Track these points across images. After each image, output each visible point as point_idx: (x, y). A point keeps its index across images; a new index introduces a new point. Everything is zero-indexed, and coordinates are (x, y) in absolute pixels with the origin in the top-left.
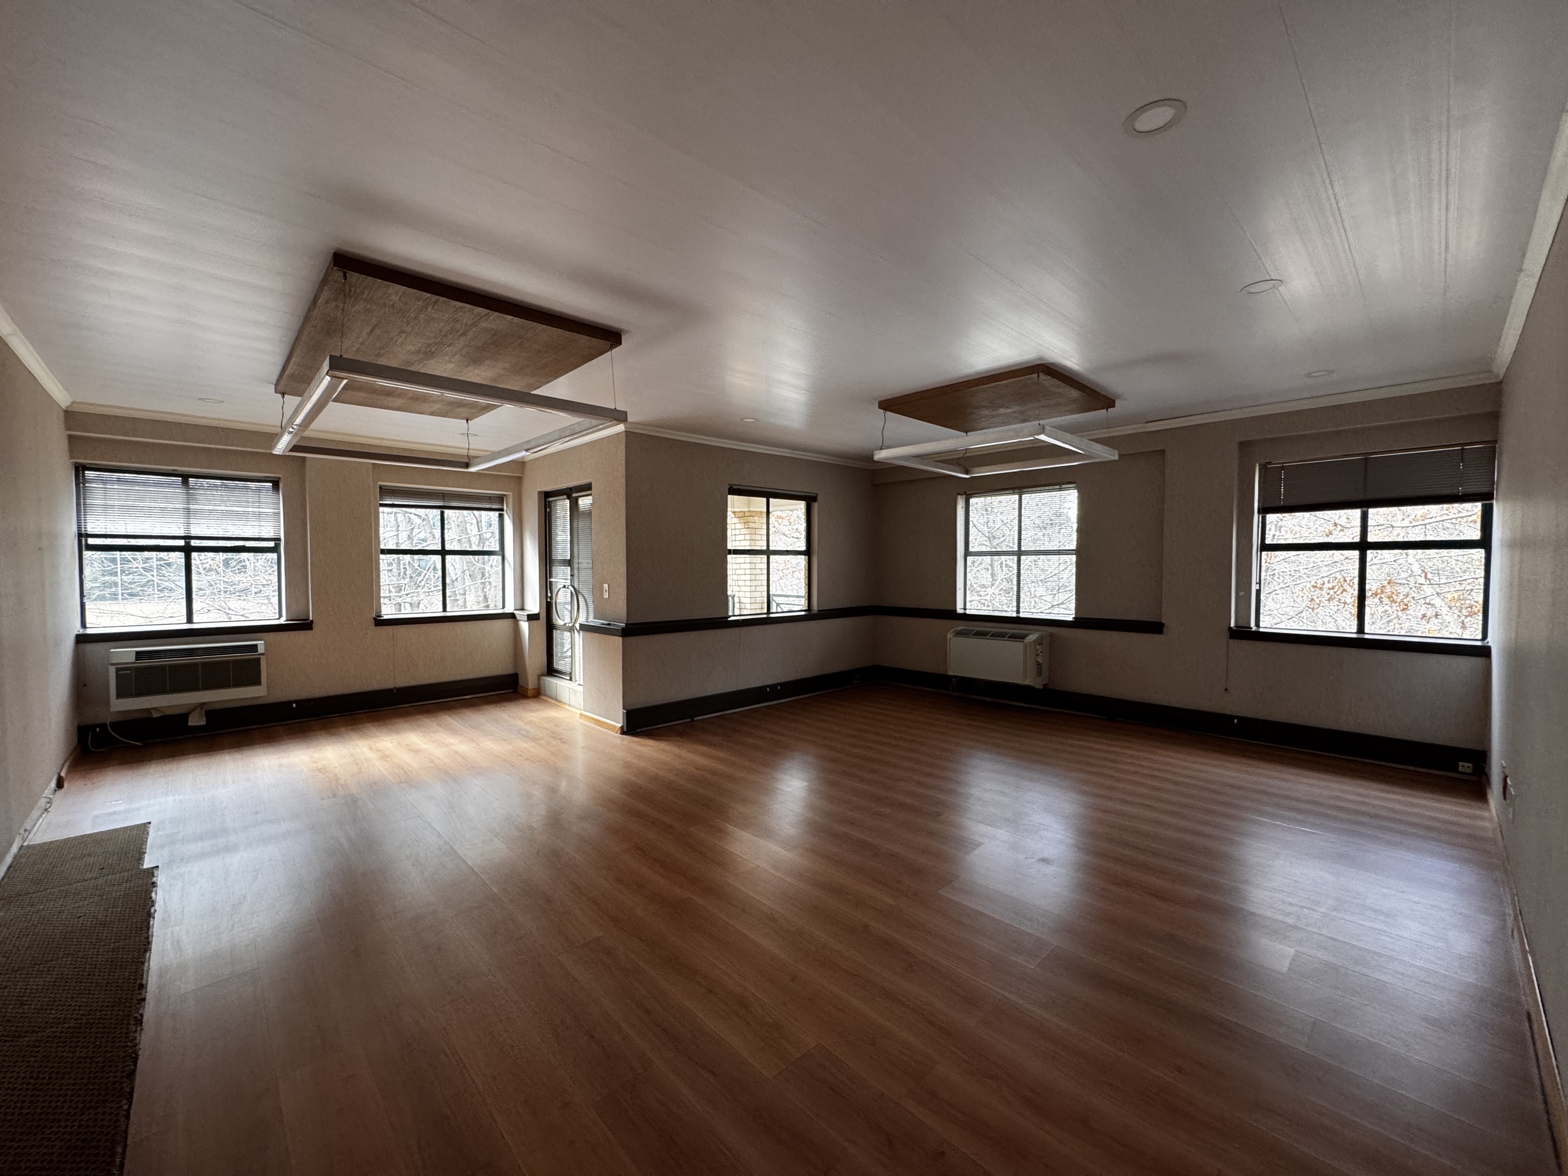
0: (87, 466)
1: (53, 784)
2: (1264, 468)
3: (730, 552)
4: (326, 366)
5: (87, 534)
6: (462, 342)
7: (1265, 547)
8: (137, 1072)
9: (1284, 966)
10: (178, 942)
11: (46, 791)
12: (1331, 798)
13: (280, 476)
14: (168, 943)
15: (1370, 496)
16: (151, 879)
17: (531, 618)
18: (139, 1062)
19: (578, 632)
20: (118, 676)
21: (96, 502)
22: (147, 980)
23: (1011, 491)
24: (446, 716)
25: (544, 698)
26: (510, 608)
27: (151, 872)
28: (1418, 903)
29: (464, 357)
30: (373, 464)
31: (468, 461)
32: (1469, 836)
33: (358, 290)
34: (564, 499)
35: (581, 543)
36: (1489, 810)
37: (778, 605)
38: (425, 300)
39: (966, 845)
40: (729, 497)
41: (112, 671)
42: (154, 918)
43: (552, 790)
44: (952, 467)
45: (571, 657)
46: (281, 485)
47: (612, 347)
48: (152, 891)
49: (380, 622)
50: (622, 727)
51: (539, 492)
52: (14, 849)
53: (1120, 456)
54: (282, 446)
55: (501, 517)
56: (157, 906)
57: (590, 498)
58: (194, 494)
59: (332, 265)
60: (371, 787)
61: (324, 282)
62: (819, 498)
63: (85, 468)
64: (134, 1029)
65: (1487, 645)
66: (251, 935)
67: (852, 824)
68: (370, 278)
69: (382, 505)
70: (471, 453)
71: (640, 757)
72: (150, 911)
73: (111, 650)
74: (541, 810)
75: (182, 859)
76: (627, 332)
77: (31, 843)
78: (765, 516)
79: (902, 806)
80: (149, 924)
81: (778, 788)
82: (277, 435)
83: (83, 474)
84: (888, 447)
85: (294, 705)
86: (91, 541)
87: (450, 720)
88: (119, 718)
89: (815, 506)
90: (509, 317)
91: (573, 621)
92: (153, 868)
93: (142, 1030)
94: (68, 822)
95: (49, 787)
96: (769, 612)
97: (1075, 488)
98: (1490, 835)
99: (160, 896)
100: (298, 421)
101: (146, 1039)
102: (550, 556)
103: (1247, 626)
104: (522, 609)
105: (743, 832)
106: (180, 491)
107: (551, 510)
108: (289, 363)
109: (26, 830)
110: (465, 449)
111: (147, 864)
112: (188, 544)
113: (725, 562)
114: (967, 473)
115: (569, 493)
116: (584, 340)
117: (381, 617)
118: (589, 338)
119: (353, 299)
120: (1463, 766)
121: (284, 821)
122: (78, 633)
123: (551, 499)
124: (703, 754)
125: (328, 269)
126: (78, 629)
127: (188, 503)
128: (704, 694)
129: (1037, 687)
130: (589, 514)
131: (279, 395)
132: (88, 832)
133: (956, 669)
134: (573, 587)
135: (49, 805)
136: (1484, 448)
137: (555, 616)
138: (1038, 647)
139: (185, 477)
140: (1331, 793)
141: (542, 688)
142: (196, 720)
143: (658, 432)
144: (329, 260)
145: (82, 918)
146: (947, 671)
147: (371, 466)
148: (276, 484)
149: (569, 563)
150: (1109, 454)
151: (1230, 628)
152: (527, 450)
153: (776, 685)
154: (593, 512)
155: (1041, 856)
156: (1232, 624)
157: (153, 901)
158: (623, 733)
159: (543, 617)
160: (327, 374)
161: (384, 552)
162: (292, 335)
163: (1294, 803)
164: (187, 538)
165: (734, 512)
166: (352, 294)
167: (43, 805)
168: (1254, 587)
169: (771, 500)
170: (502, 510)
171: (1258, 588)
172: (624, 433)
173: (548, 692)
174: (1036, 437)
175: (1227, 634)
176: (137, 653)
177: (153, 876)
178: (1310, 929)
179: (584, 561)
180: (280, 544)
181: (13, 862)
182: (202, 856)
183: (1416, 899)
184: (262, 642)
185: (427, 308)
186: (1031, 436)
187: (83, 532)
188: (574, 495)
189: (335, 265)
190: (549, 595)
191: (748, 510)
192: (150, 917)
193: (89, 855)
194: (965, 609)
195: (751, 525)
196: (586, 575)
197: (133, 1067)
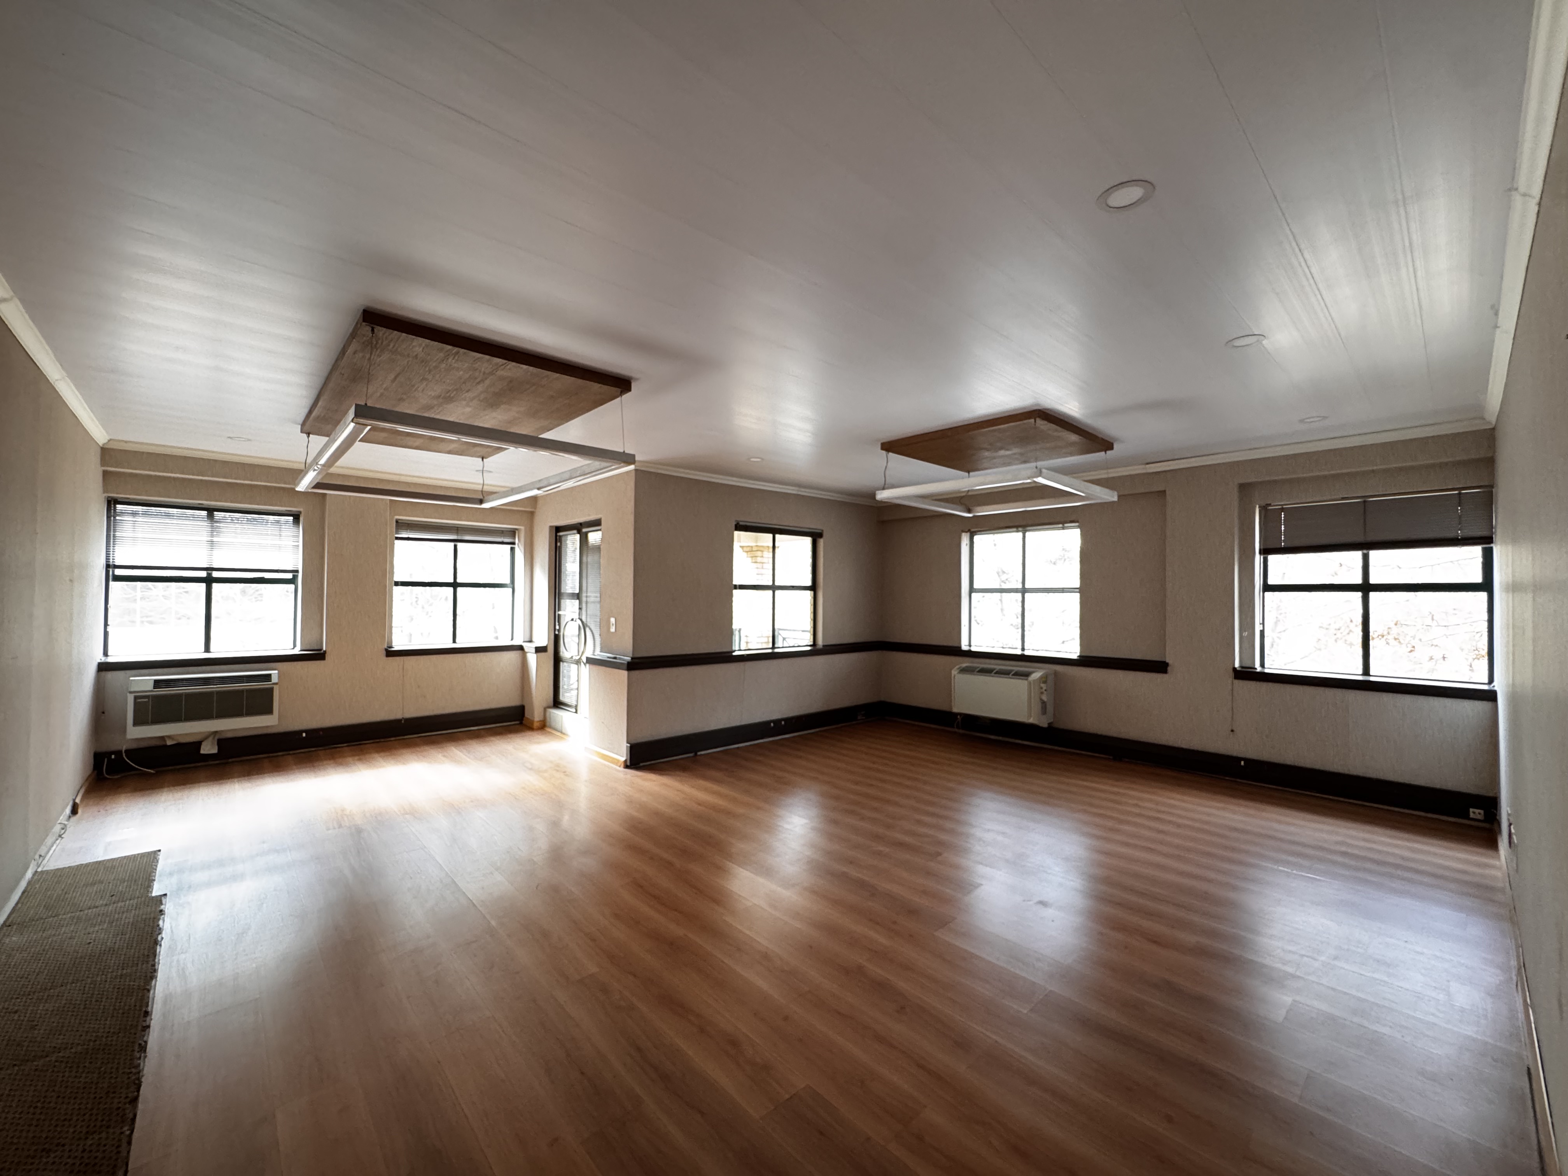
0: (119, 500)
1: (68, 810)
2: (1264, 509)
3: (736, 587)
4: (351, 413)
5: (114, 565)
6: (480, 388)
7: (1268, 588)
8: (141, 1099)
9: (1279, 1015)
10: (183, 969)
11: (61, 818)
12: (1337, 843)
13: (301, 510)
14: (174, 970)
15: (1372, 537)
16: (160, 907)
17: (539, 650)
18: (142, 1088)
19: (585, 664)
20: (135, 703)
21: (124, 534)
22: (152, 1007)
23: (1015, 529)
24: (453, 748)
25: (549, 730)
26: (517, 642)
27: (159, 900)
28: (1422, 954)
29: (481, 401)
30: (390, 500)
31: (482, 497)
32: (1478, 886)
33: (384, 343)
34: (574, 534)
35: (590, 581)
36: (1499, 858)
37: (784, 639)
38: (447, 351)
39: (966, 887)
40: (736, 533)
41: (131, 699)
42: (161, 945)
43: (555, 824)
44: (952, 505)
45: (578, 689)
46: (301, 519)
47: (622, 393)
48: (159, 920)
49: (391, 653)
50: (626, 761)
51: (551, 527)
52: (29, 874)
53: (1119, 496)
54: (304, 484)
55: (512, 549)
56: (163, 935)
57: (600, 533)
58: (219, 527)
59: (361, 320)
60: (376, 817)
61: (353, 335)
62: (825, 534)
63: (117, 502)
64: (138, 1056)
65: (1493, 689)
66: (254, 965)
67: (851, 863)
68: (396, 332)
69: (397, 538)
70: (486, 488)
71: (642, 791)
72: (157, 938)
73: (131, 679)
74: (543, 844)
75: (190, 887)
76: (637, 379)
77: (45, 869)
78: (771, 550)
79: (901, 845)
80: (156, 951)
81: (780, 826)
82: (301, 471)
83: (115, 508)
84: (893, 486)
85: (304, 735)
86: (118, 572)
87: (456, 751)
88: (134, 746)
89: (821, 542)
90: (525, 367)
91: (580, 654)
92: (161, 896)
93: (145, 1057)
94: (81, 848)
95: (64, 813)
96: (773, 647)
97: (1078, 527)
98: (1500, 885)
99: (167, 924)
100: (323, 461)
101: (150, 1066)
102: (559, 590)
103: (1252, 666)
104: (531, 641)
105: (741, 870)
106: (205, 524)
107: (561, 544)
108: (316, 406)
109: (40, 856)
110: (479, 484)
111: (156, 891)
112: (209, 575)
113: (731, 595)
114: (969, 511)
115: (578, 528)
116: (596, 387)
117: (392, 648)
118: (600, 385)
119: (379, 350)
120: (1474, 813)
121: (290, 850)
122: (100, 661)
123: (561, 534)
124: (706, 790)
125: (357, 323)
126: (100, 658)
127: (212, 536)
128: (706, 729)
129: (1041, 725)
130: (598, 548)
131: (305, 435)
132: (100, 859)
133: (962, 705)
134: (581, 620)
135: (63, 831)
136: (1483, 492)
137: (562, 648)
138: (1042, 685)
139: (211, 511)
140: (1340, 839)
141: (548, 719)
142: (209, 748)
143: (667, 470)
144: (358, 316)
145: (92, 944)
146: (951, 707)
147: (388, 502)
148: (296, 518)
149: (578, 596)
150: (1111, 496)
151: (1234, 669)
152: (539, 489)
153: (779, 721)
154: (602, 547)
155: (1041, 899)
156: (1237, 665)
157: (160, 929)
158: (626, 767)
159: (551, 650)
160: (352, 421)
161: (397, 584)
162: (321, 381)
163: (1299, 849)
164: (209, 569)
165: (742, 547)
166: (378, 346)
167: (58, 832)
168: (1258, 628)
169: (777, 536)
170: (514, 543)
171: (1262, 629)
172: (634, 472)
173: (553, 724)
174: (1035, 479)
175: (1232, 674)
176: (156, 681)
177: (161, 904)
178: (1310, 978)
179: (592, 595)
180: (297, 576)
181: (26, 888)
182: (209, 884)
183: (1419, 949)
184: (276, 672)
185: (448, 359)
186: (1029, 478)
187: (111, 563)
188: (584, 530)
189: (364, 321)
190: (557, 627)
191: (755, 544)
192: (157, 944)
193: (101, 882)
194: (970, 646)
195: (759, 559)
196: (593, 610)
197: (136, 1093)
